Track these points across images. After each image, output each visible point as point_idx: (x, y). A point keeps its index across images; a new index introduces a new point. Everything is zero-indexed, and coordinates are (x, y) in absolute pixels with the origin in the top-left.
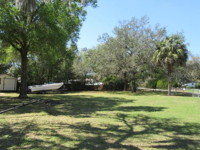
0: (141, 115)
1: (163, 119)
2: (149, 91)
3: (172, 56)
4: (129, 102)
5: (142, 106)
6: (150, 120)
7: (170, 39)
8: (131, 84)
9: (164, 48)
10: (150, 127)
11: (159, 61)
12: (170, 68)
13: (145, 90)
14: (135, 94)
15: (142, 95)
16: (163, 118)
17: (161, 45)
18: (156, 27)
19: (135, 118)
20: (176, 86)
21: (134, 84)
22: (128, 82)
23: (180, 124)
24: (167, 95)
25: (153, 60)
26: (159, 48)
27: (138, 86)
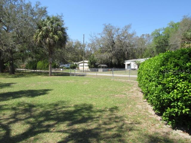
0: (22, 104)
1: (50, 105)
2: (29, 72)
3: (53, 37)
4: (6, 86)
5: (23, 90)
6: (34, 109)
7: (52, 19)
8: (8, 65)
9: (45, 28)
10: (36, 120)
11: (40, 41)
12: (51, 49)
13: (25, 72)
14: (14, 76)
15: (22, 77)
16: (49, 103)
17: (43, 24)
18: (37, 6)
19: (14, 109)
20: (55, 67)
21: (12, 64)
22: (5, 63)
23: (70, 109)
24: (48, 76)
25: (33, 40)
26: (40, 28)
27: (17, 67)
